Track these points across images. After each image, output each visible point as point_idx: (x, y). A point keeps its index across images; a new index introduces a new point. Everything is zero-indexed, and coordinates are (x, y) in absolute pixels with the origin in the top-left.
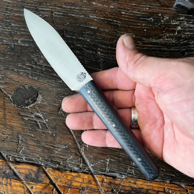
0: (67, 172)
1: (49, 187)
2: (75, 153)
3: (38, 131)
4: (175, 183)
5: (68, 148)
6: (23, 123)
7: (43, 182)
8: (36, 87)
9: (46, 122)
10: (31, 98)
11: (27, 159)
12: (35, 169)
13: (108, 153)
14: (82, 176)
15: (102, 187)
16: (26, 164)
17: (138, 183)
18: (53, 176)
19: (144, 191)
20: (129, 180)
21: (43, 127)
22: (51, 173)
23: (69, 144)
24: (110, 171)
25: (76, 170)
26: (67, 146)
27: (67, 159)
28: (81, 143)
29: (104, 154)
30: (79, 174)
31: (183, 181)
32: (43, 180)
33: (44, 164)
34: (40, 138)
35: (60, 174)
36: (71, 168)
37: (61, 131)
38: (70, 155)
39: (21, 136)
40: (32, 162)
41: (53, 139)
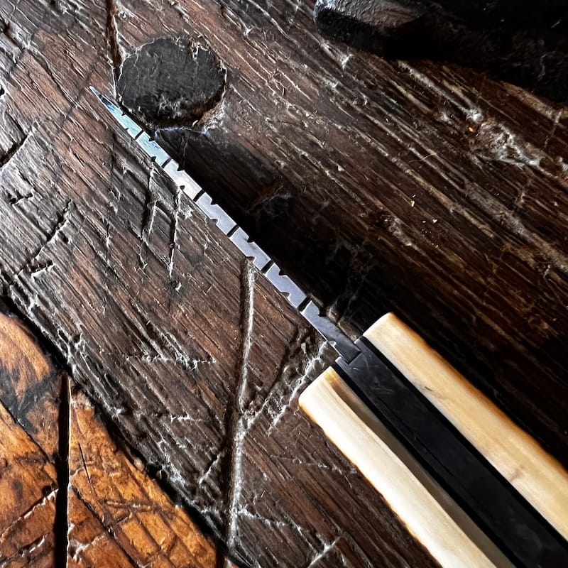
0: (138, 463)
1: (42, 470)
2: (209, 410)
3: (135, 235)
5: (195, 374)
6: (104, 176)
7: (34, 436)
8: (225, 63)
9: (181, 220)
11: (39, 314)
12: (39, 365)
14: (179, 527)
18: (76, 441)
21: (156, 232)
22: (79, 421)
23: (209, 358)
25: (174, 480)
26: (195, 362)
27: (167, 412)
28: (259, 389)
30: (174, 506)
32: (38, 426)
33: (81, 372)
34: (126, 265)
35: (109, 450)
36: (159, 459)
37: (210, 285)
38: (186, 407)
39: (70, 218)
40: (47, 333)
41: (164, 300)
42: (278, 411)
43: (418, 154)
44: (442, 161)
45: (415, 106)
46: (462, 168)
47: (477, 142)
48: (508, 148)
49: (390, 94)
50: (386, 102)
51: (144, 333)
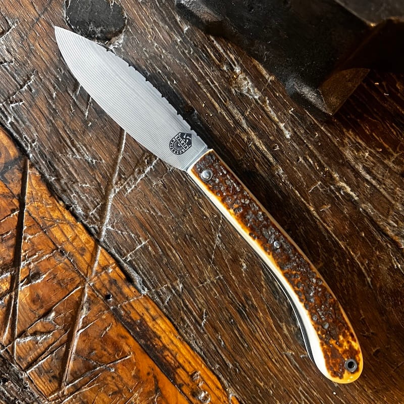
0: (61, 203)
1: (11, 201)
2: (98, 183)
3: (70, 95)
4: (223, 379)
5: (94, 166)
6: (55, 60)
7: (8, 185)
8: (127, 14)
10: (103, 26)
11: (13, 126)
12: (13, 152)
13: (153, 231)
14: (78, 231)
15: (95, 276)
16: (5, 133)
17: (159, 321)
18: (30, 190)
19: (157, 345)
20: (149, 305)
21: (81, 95)
22: (33, 181)
23: (101, 160)
24: (130, 263)
25: (78, 212)
26: (94, 161)
27: (78, 182)
28: (123, 176)
29: (145, 226)
30: (77, 223)
31: (237, 388)
32: (10, 181)
33: (35, 158)
34: (63, 108)
35: (47, 195)
36: (72, 203)
37: (106, 126)
38: (87, 180)
39: (35, 79)
40: (17, 136)
41: (81, 129)
42: (131, 187)
43: (210, 83)
44: (219, 88)
45: (213, 60)
46: (227, 94)
47: (236, 83)
48: (248, 88)
49: (203, 51)
50: (201, 55)
51: (69, 144)
